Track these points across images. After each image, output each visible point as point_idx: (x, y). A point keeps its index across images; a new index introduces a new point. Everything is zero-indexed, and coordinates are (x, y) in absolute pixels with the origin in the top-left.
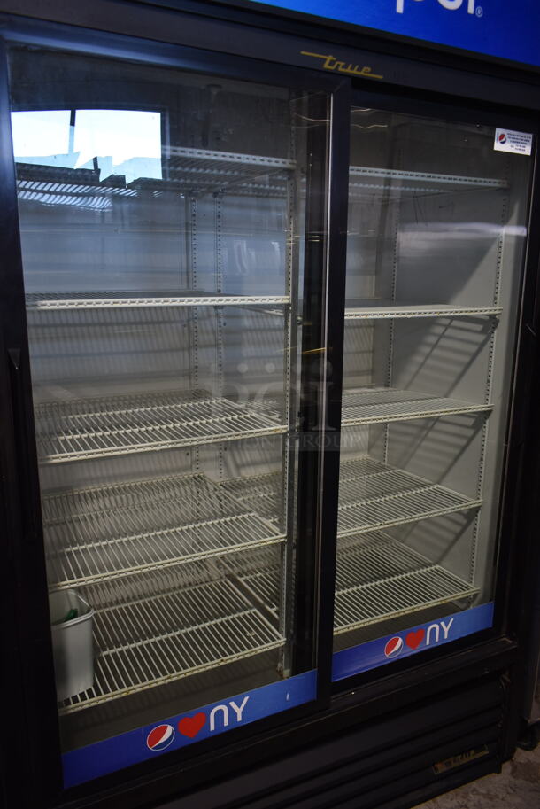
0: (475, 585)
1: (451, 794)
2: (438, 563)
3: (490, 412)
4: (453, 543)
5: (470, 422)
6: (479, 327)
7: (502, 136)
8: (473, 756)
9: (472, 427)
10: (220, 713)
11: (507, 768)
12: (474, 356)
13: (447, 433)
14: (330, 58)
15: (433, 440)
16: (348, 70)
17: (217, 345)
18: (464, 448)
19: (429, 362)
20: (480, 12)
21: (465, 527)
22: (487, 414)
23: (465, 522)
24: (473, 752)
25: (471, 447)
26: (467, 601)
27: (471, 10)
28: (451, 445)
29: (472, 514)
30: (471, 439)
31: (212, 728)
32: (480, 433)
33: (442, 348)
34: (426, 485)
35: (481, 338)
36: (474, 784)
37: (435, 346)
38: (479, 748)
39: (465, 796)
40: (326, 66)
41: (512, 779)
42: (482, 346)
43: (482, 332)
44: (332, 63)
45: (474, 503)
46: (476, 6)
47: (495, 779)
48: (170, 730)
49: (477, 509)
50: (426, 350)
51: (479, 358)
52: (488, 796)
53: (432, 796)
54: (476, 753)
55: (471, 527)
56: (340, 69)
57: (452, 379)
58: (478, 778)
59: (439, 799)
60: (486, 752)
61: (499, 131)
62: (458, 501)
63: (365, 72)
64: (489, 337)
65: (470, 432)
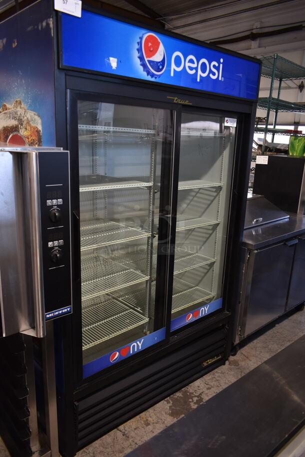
0: (213, 293)
1: (208, 374)
2: (197, 286)
3: (219, 224)
4: (203, 277)
5: (211, 227)
6: (214, 190)
7: (227, 120)
8: (216, 359)
9: (211, 230)
10: (134, 346)
11: (227, 363)
12: (212, 201)
13: (201, 232)
14: (176, 98)
15: (194, 235)
16: (181, 102)
17: (105, 198)
18: (208, 238)
19: (192, 203)
20: (223, 79)
21: (209, 270)
22: (218, 224)
23: (208, 268)
24: (215, 357)
25: (211, 238)
26: (210, 300)
27: (220, 79)
28: (203, 237)
29: (212, 265)
30: (211, 235)
31: (131, 352)
32: (215, 232)
33: (198, 198)
34: (192, 254)
35: (215, 194)
36: (216, 370)
37: (194, 196)
38: (217, 356)
39: (214, 374)
40: (175, 101)
41: (229, 366)
42: (215, 197)
43: (215, 192)
44: (176, 100)
45: (213, 260)
46: (222, 77)
47: (223, 367)
48: (118, 353)
49: (214, 263)
50: (191, 198)
51: (214, 202)
52: (222, 373)
53: (202, 376)
54: (217, 357)
55: (211, 270)
56: (179, 102)
57: (203, 210)
58: (217, 368)
59: (204, 377)
60: (220, 357)
61: (226, 119)
62: (206, 260)
63: (187, 103)
64: (218, 194)
65: (211, 232)
